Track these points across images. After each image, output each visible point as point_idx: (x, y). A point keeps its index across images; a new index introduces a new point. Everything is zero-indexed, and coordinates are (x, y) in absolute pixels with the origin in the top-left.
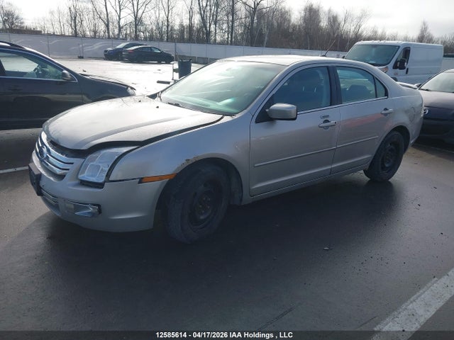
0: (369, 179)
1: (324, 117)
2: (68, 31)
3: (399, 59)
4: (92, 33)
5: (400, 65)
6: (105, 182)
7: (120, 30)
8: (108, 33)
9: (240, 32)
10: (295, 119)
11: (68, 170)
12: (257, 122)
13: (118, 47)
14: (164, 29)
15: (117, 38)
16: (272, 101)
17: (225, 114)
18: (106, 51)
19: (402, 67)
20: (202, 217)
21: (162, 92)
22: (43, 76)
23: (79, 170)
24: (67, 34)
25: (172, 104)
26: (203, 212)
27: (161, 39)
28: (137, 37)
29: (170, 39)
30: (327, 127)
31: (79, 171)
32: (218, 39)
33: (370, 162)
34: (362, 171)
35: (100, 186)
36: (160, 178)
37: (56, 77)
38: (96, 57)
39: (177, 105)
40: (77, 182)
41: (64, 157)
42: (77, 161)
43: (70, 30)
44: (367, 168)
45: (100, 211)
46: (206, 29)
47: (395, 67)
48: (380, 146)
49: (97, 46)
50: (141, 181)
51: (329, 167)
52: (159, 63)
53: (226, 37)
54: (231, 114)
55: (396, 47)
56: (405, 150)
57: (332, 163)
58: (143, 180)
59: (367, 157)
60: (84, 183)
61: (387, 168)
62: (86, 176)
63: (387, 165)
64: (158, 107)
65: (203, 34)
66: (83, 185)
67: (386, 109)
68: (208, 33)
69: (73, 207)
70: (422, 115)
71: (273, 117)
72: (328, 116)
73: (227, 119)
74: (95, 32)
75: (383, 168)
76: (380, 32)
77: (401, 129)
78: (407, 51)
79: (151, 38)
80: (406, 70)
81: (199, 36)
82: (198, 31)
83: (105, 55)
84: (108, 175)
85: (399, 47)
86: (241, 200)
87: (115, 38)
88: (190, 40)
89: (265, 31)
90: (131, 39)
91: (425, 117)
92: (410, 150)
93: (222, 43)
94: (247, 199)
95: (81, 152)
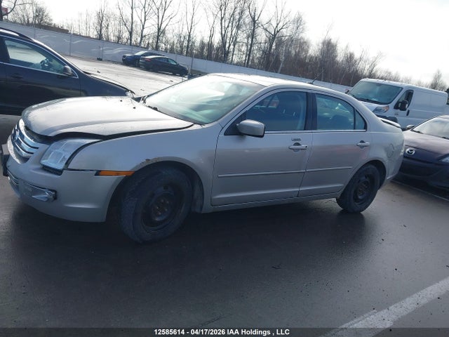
0: (342, 209)
1: (295, 140)
2: (93, 34)
3: (401, 101)
4: (117, 39)
5: (401, 106)
6: (63, 169)
7: (141, 39)
8: (131, 40)
9: (258, 55)
10: (262, 136)
11: (32, 153)
12: (225, 134)
13: (137, 54)
14: (185, 44)
15: (138, 46)
16: (244, 117)
17: (196, 123)
18: (124, 57)
19: (403, 109)
20: (157, 219)
21: (148, 96)
22: (48, 69)
23: (43, 154)
24: (92, 36)
25: (151, 108)
26: (160, 213)
27: (181, 53)
28: (157, 47)
29: (190, 54)
30: (298, 149)
31: (42, 156)
32: (236, 59)
33: (342, 190)
34: (334, 199)
35: (58, 172)
36: (117, 173)
37: (58, 71)
38: (113, 61)
39: (155, 109)
40: (39, 166)
41: (32, 141)
42: (42, 146)
43: (96, 33)
44: (339, 197)
45: (55, 198)
46: (225, 49)
47: (396, 107)
48: (354, 176)
49: (118, 50)
50: (98, 173)
51: (298, 189)
52: (174, 75)
53: (244, 58)
54: (201, 124)
55: (399, 89)
56: (381, 185)
57: (300, 187)
58: (100, 173)
59: (340, 185)
60: (46, 169)
61: (361, 200)
62: (48, 162)
63: (360, 197)
64: (134, 108)
65: (222, 54)
66: (45, 170)
67: (362, 142)
68: (227, 53)
69: (30, 190)
70: (402, 154)
71: (244, 132)
72: (299, 140)
73: (196, 127)
74: (119, 38)
75: (356, 199)
76: (393, 74)
77: (378, 164)
78: (409, 94)
79: (172, 51)
80: (407, 111)
81: (217, 55)
82: (218, 49)
83: (123, 60)
84: (67, 163)
85: (402, 88)
86: (201, 208)
87: (136, 46)
88: (209, 58)
89: (282, 58)
90: (153, 48)
91: (405, 156)
92: (386, 186)
93: (238, 64)
94: (207, 208)
95: (47, 139)
